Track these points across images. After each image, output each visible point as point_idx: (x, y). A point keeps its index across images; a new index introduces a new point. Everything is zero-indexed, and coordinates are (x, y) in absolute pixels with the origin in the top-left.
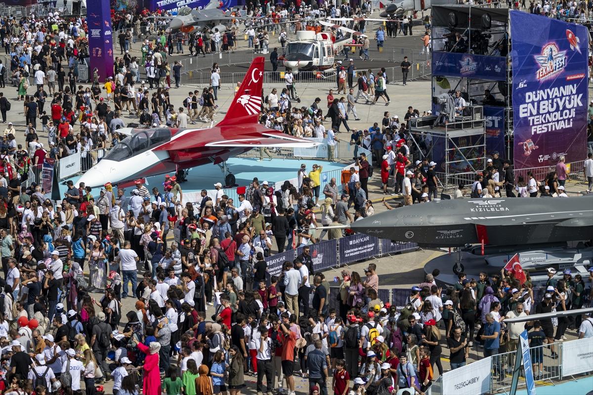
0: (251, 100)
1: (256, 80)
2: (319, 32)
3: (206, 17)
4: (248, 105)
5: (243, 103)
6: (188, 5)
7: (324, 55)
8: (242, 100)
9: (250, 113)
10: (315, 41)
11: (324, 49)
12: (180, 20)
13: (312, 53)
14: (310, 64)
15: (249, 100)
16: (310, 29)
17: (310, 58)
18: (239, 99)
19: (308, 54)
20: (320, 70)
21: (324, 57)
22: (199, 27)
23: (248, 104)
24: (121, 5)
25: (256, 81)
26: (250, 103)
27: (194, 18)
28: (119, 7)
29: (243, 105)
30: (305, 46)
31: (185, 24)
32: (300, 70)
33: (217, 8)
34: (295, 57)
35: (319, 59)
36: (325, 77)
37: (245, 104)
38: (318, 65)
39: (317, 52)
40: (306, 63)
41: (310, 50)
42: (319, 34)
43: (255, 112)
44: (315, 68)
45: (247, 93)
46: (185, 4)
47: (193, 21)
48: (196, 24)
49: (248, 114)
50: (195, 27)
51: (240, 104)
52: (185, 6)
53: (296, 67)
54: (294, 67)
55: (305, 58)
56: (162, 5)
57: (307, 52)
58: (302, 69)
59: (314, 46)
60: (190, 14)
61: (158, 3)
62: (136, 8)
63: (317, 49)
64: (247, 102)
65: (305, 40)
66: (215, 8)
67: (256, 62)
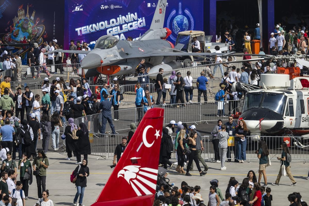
0: (141, 173)
1: (150, 142)
2: (298, 75)
3: (141, 52)
4: (135, 181)
5: (127, 178)
6: (124, 33)
7: (303, 112)
8: (126, 173)
9: (139, 194)
10: (289, 90)
11: (302, 102)
12: (98, 56)
13: (282, 108)
14: (280, 125)
15: (137, 174)
16: (282, 72)
17: (279, 116)
18: (122, 172)
19: (277, 110)
20: (295, 134)
21: (303, 115)
22: (129, 67)
23: (136, 179)
24: (20, 32)
25: (148, 145)
26: (139, 177)
27: (121, 54)
28: (17, 34)
29: (128, 181)
30: (273, 98)
31: (105, 62)
32: (262, 134)
33: (162, 38)
34: (255, 114)
35: (294, 118)
36: (303, 146)
37: (131, 180)
38: (293, 126)
39: (291, 108)
40: (272, 123)
41: (280, 103)
42: (297, 80)
43: (148, 193)
44: (287, 131)
45: (135, 163)
46: (120, 31)
47: (120, 58)
48: (124, 62)
49: (136, 195)
50: (122, 67)
51: (122, 179)
52: (119, 35)
53: (256, 129)
54: (253, 129)
55: (272, 116)
56: (83, 33)
57: (275, 107)
58: (265, 132)
59: (286, 97)
60: (116, 47)
61: (78, 30)
62: (43, 36)
63: (291, 102)
64: (134, 176)
65: (274, 88)
66: (159, 38)
67: (151, 116)
